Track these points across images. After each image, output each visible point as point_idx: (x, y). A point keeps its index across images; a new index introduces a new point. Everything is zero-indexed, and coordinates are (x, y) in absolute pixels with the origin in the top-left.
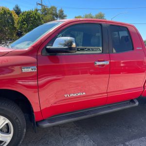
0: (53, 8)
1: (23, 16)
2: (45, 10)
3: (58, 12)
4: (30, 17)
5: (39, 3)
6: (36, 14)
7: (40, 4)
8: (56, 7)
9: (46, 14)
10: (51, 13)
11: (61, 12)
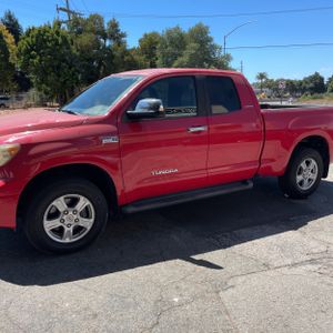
0: (96, 19)
1: (29, 39)
2: (78, 23)
3: (106, 27)
4: (45, 41)
5: (62, 6)
6: (58, 33)
7: (64, 10)
8: (101, 15)
9: (80, 32)
10: (92, 31)
11: (114, 25)
